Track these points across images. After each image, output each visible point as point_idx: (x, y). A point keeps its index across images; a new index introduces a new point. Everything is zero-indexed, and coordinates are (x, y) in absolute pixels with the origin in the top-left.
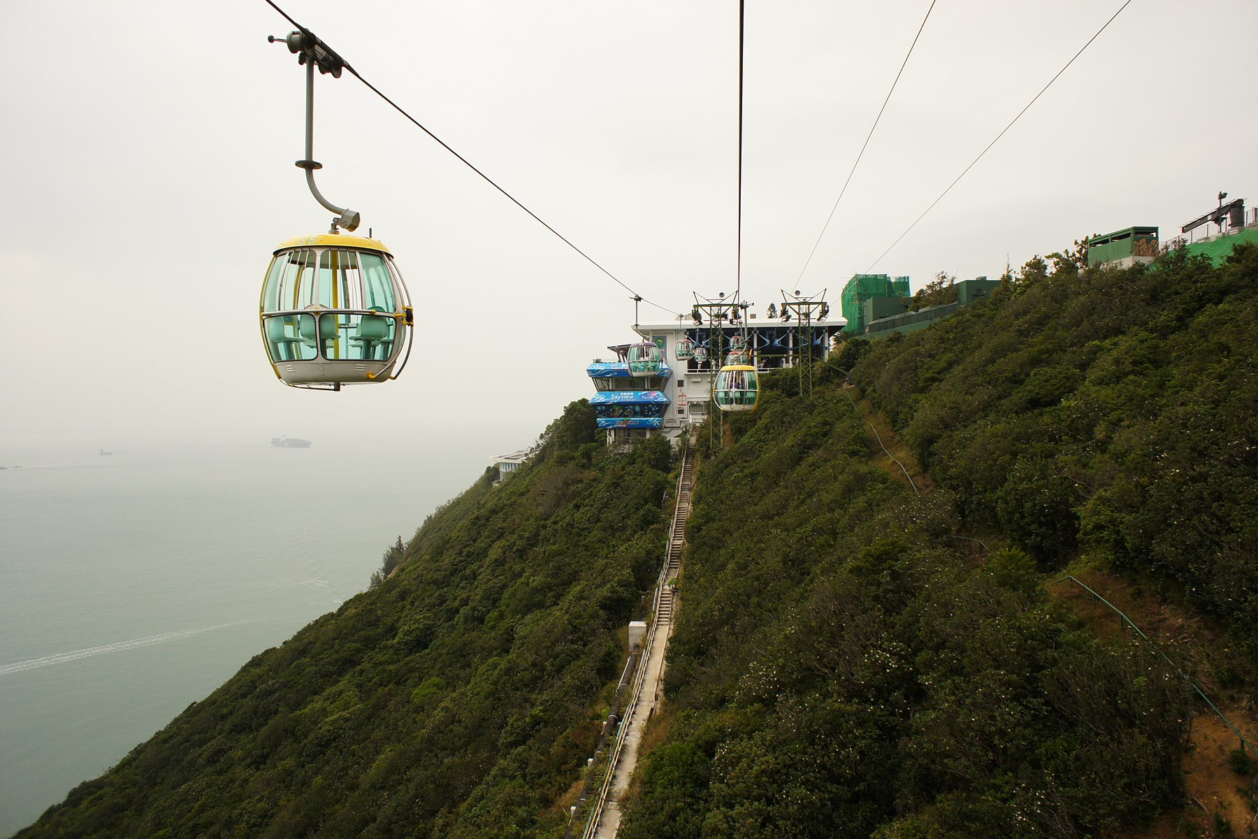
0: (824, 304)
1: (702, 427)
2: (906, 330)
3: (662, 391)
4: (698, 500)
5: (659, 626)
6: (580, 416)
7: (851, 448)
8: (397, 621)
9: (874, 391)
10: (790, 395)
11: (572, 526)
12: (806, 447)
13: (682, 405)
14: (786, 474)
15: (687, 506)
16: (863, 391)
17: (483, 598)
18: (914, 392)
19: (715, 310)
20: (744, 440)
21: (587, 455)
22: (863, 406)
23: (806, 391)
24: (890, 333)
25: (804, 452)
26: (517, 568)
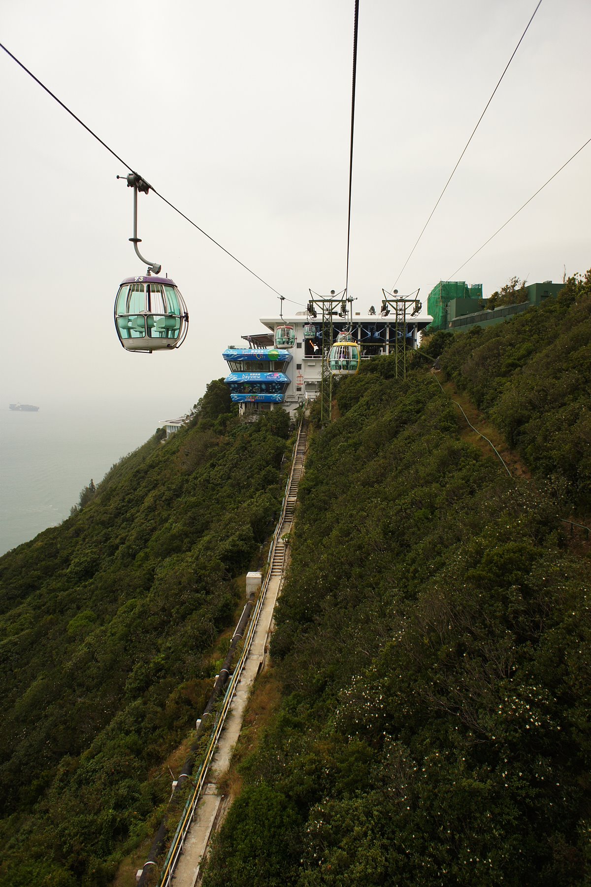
0: (417, 302)
1: (315, 402)
2: (485, 325)
3: (284, 373)
4: (309, 465)
5: (273, 577)
6: (219, 391)
7: (442, 424)
8: (71, 554)
9: (460, 374)
10: (387, 377)
11: (208, 481)
12: (402, 422)
13: (300, 384)
14: (384, 445)
15: (301, 467)
16: (449, 375)
17: (137, 538)
18: (497, 376)
19: (327, 304)
20: (349, 414)
21: (223, 423)
22: (448, 388)
23: (401, 374)
24: (471, 327)
25: (400, 426)
26: (165, 514)
